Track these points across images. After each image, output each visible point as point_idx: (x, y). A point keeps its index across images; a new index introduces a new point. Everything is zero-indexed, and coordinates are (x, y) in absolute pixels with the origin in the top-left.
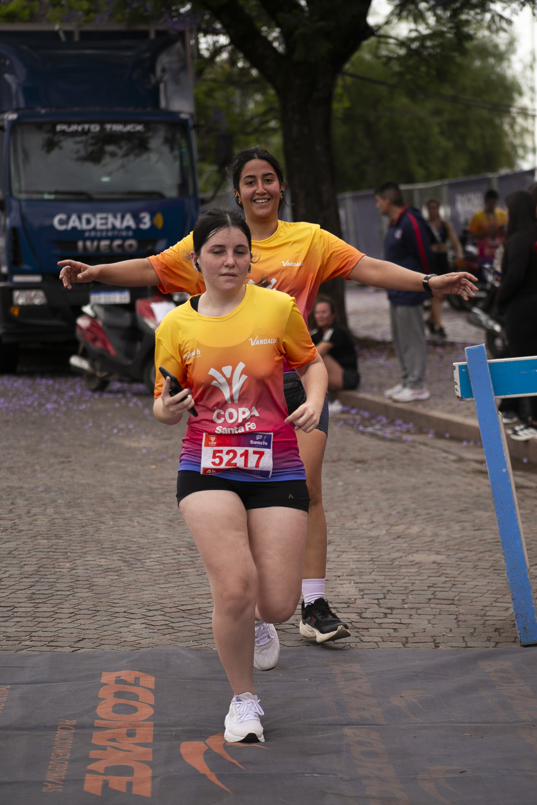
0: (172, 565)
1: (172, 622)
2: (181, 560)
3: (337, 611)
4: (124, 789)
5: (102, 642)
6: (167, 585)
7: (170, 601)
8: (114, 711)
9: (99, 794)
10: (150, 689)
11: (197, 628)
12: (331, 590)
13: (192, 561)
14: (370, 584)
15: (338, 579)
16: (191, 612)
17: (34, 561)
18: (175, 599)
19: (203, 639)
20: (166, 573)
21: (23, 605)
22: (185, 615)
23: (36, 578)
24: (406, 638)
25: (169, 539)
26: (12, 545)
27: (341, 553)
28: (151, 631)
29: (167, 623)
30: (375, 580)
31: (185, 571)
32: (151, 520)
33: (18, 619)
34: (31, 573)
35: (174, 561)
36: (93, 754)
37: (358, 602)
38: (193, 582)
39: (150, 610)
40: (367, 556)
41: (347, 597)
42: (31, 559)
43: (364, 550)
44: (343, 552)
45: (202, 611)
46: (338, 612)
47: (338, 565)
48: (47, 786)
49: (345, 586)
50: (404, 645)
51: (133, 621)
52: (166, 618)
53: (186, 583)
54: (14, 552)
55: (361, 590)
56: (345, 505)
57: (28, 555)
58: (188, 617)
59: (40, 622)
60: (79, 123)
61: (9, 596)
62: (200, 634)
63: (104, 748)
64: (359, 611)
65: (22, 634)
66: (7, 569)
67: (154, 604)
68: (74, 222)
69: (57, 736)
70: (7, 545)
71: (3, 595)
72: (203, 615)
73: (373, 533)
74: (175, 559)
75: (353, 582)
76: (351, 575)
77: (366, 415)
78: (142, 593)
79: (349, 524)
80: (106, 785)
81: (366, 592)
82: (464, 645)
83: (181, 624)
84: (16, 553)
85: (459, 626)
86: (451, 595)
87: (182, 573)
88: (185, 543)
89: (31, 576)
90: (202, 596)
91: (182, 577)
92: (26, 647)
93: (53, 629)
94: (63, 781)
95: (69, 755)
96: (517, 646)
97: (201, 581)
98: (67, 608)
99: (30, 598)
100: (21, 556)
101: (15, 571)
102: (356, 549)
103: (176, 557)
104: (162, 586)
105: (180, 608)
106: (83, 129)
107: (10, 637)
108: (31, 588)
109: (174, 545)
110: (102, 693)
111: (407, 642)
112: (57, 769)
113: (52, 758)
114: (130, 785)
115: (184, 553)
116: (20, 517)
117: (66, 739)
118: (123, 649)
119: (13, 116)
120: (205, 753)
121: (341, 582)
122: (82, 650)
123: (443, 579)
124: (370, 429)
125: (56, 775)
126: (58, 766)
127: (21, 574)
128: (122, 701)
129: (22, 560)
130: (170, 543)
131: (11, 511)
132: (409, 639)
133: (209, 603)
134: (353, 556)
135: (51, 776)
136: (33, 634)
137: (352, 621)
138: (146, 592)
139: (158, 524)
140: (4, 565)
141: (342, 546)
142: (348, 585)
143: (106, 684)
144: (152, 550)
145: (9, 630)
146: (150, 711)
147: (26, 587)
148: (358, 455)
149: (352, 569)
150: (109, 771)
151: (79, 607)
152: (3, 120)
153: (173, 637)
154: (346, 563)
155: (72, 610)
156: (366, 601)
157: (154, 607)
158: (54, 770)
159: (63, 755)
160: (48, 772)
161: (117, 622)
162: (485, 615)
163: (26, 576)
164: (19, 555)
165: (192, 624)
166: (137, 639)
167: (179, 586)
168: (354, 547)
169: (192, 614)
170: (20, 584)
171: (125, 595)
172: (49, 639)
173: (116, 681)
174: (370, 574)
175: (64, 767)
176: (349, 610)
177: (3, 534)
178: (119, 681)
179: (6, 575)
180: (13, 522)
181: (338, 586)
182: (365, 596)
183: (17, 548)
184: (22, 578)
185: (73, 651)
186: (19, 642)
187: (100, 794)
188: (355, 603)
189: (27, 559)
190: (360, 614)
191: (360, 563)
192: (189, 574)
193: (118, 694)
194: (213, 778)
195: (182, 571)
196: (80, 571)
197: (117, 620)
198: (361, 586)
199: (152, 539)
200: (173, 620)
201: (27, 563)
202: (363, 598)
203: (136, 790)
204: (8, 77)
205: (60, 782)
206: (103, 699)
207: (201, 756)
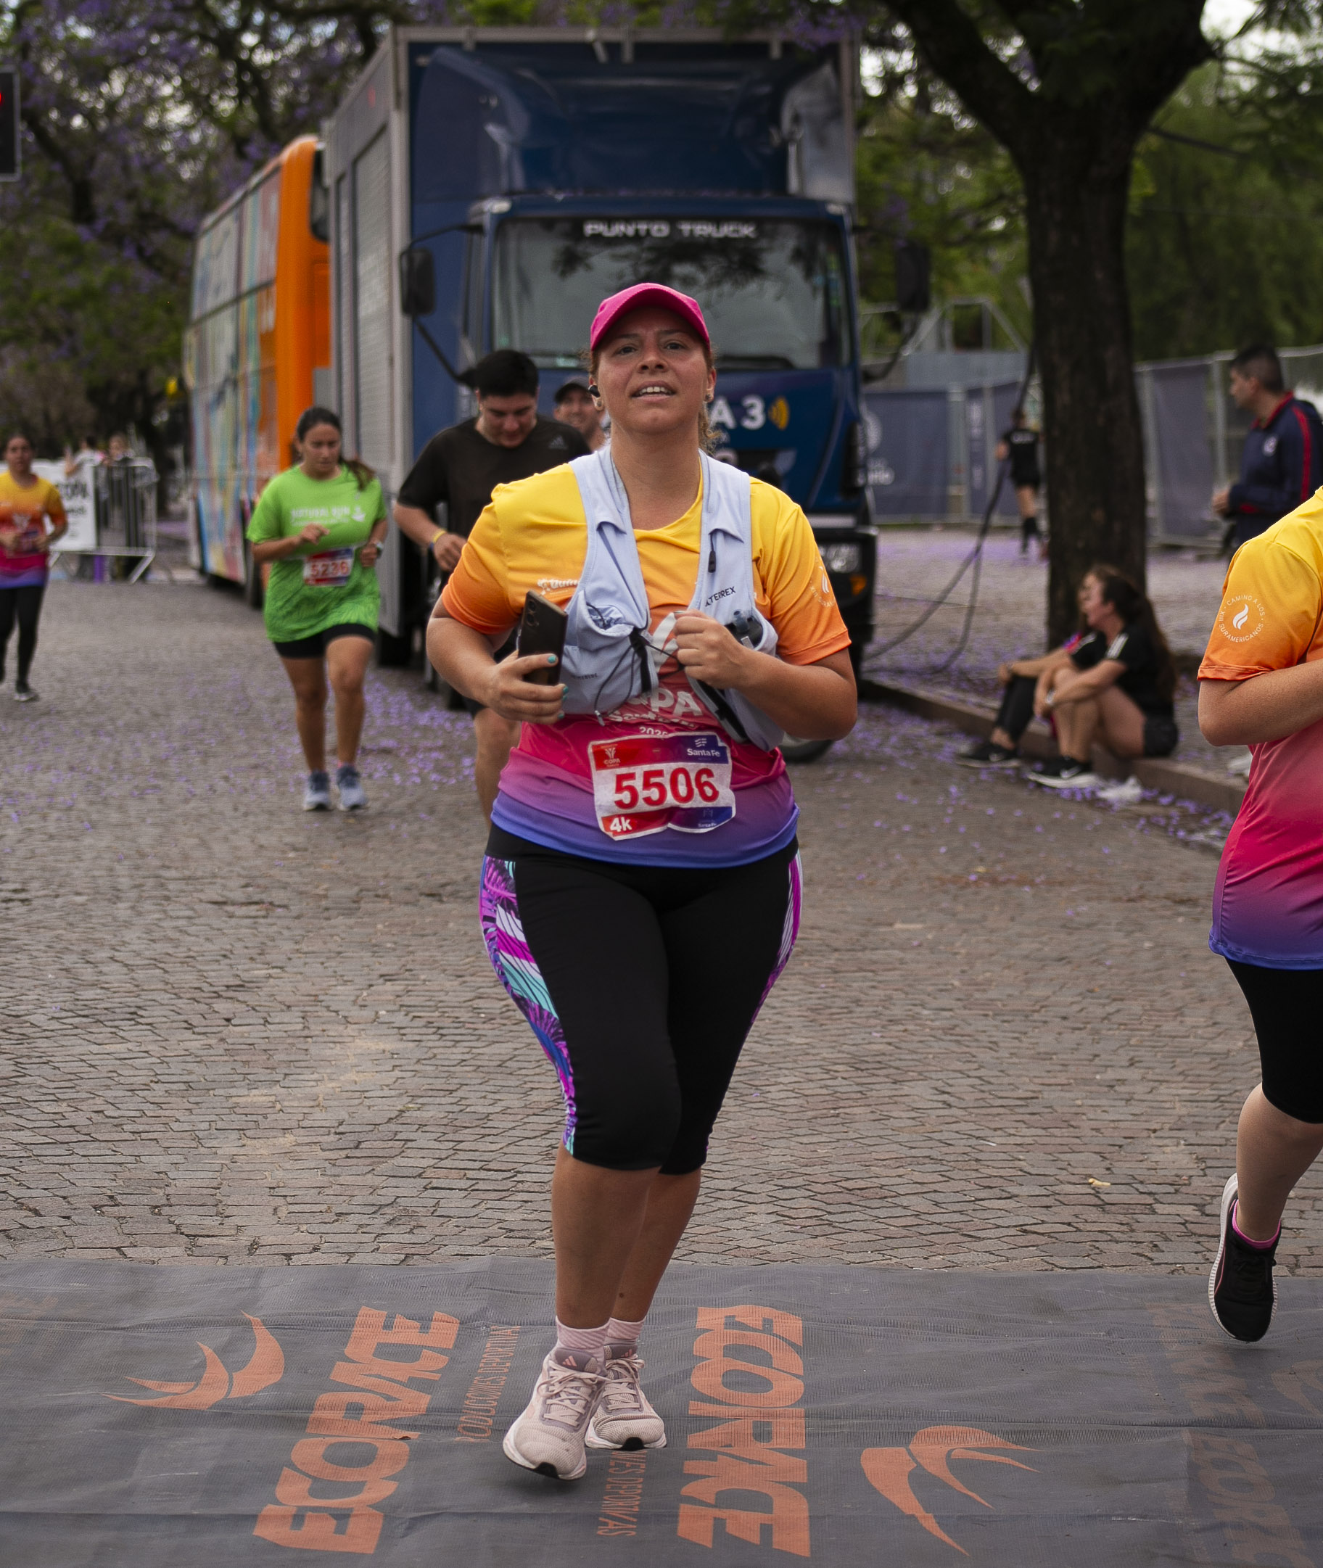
0: (822, 1098)
1: (830, 1213)
2: (836, 1089)
3: (1155, 1199)
4: (755, 1538)
5: (693, 1248)
6: (815, 1139)
7: (822, 1171)
8: (725, 1384)
9: (708, 1544)
10: (792, 1345)
11: (880, 1226)
12: (1141, 1157)
13: (861, 1092)
14: (1218, 1148)
15: (1152, 1135)
16: (866, 1193)
18: (831, 1167)
19: (893, 1249)
20: (810, 1114)
21: (533, 1168)
22: (853, 1200)
24: (1296, 1256)
25: (814, 1047)
26: (504, 1049)
27: (1156, 1084)
28: (788, 1228)
29: (820, 1213)
30: (1227, 1140)
31: (847, 1111)
32: (774, 1008)
33: (526, 1197)
34: (545, 1106)
35: (824, 1091)
36: (690, 1466)
37: (1196, 1182)
38: (865, 1134)
39: (785, 1188)
40: (1208, 1092)
41: (1174, 1173)
42: (543, 1078)
43: (1202, 1079)
44: (1161, 1082)
45: (887, 1193)
46: (1157, 1201)
47: (1152, 1107)
48: (605, 1524)
49: (1167, 1149)
50: (1292, 1270)
51: (752, 1208)
52: (817, 1204)
53: (852, 1135)
54: (507, 1064)
55: (1200, 1159)
56: (1159, 987)
57: (538, 1071)
58: (861, 1203)
60: (628, 220)
61: (505, 1150)
62: (886, 1238)
63: (713, 1457)
64: (1198, 1201)
65: (536, 1225)
66: (497, 1097)
67: (790, 1175)
70: (495, 1049)
71: (493, 1147)
72: (890, 1200)
74: (827, 1087)
75: (1182, 1142)
76: (1179, 1130)
77: (1191, 807)
78: (767, 1152)
79: (1169, 1027)
81: (1210, 1163)
83: (847, 1217)
84: (513, 1064)
87: (842, 1115)
88: (845, 1055)
89: (546, 1113)
90: (884, 1163)
91: (843, 1124)
92: (545, 1251)
94: (637, 1516)
95: (643, 1466)
97: (881, 1133)
100: (523, 1072)
101: (512, 1101)
102: (1187, 1076)
103: (829, 1083)
104: (805, 1140)
105: (844, 1184)
106: (637, 231)
107: (513, 1231)
108: (547, 1136)
109: (824, 1059)
110: (699, 1346)
111: (1297, 1266)
112: (622, 1492)
113: (611, 1470)
114: (766, 1530)
115: (845, 1075)
118: (735, 1262)
119: (501, 206)
120: (911, 1474)
121: (1160, 1142)
124: (1200, 837)
125: (621, 1504)
126: (624, 1487)
127: (525, 1106)
128: (741, 1365)
129: (527, 1079)
130: (814, 1055)
132: (1301, 1258)
133: (900, 1176)
134: (1181, 1092)
135: (612, 1506)
137: (1187, 1221)
138: (774, 1152)
139: (789, 1016)
140: (493, 1089)
141: (1157, 1071)
142: (1174, 1148)
143: (708, 1330)
144: (780, 1069)
145: (509, 1217)
146: (796, 1387)
147: (538, 1133)
148: (1179, 889)
149: (1180, 1117)
150: (723, 1500)
152: (482, 213)
153: (832, 1242)
154: (1168, 1105)
156: (1211, 1182)
157: (792, 1180)
158: (617, 1493)
159: (633, 1466)
160: (605, 1497)
161: (719, 1209)
163: (536, 1111)
164: (520, 1069)
165: (867, 1217)
166: (762, 1243)
167: (838, 1141)
168: (1180, 1074)
169: (867, 1198)
170: (524, 1127)
171: (732, 1156)
173: (726, 1324)
174: (1217, 1127)
175: (635, 1487)
176: (1178, 1198)
177: (486, 1026)
178: (731, 1323)
179: (498, 1108)
180: (504, 1003)
181: (1154, 1149)
182: (1208, 1171)
183: (515, 1056)
184: (528, 1115)
186: (531, 1241)
187: (710, 1545)
188: (1190, 1184)
189: (536, 1078)
190: (1201, 1207)
191: (1195, 1104)
192: (857, 1117)
193: (733, 1351)
194: (930, 1523)
195: (841, 1110)
198: (1201, 1151)
199: (779, 1046)
200: (830, 1209)
201: (536, 1085)
202: (1205, 1175)
203: (780, 1541)
204: (493, 130)
205: (631, 1519)
206: (705, 1359)
207: (905, 1479)
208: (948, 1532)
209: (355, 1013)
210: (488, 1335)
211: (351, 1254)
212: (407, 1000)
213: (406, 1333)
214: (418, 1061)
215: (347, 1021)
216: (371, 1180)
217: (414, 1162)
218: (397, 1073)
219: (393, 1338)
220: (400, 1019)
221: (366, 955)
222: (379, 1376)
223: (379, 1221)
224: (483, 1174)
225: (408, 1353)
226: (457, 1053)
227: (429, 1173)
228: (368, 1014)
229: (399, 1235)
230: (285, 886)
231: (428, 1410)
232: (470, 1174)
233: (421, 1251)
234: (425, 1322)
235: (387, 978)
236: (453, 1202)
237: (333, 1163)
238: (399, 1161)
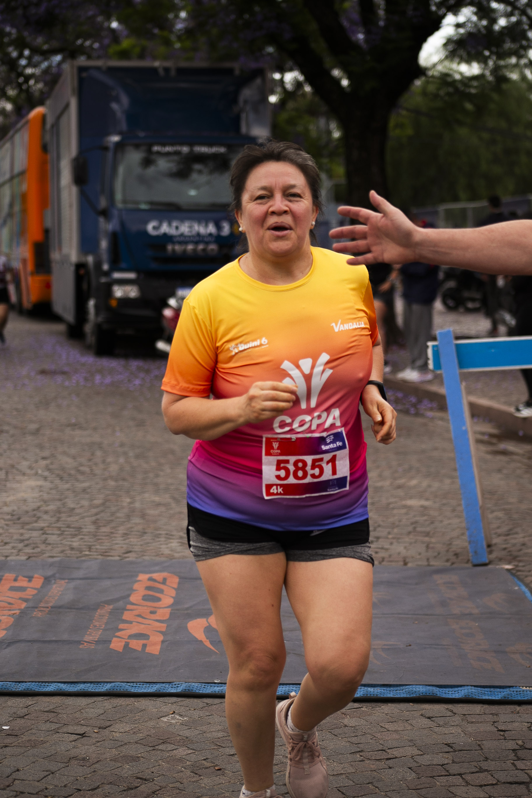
4: (140, 649)
8: (143, 599)
9: (121, 651)
10: (173, 587)
17: (102, 496)
21: (88, 527)
23: (101, 508)
33: (82, 537)
36: (121, 626)
48: (84, 644)
51: (171, 541)
59: (99, 539)
60: (172, 144)
63: (131, 622)
65: (84, 547)
68: (165, 228)
69: (97, 613)
71: (74, 520)
73: (379, 484)
77: (400, 395)
80: (127, 645)
82: (426, 563)
84: (89, 490)
85: (427, 551)
86: (428, 529)
93: (108, 544)
94: (96, 641)
95: (104, 626)
96: (469, 565)
98: (122, 530)
99: (95, 523)
101: (85, 503)
106: (176, 150)
107: (74, 548)
108: (96, 516)
110: (136, 586)
112: (92, 634)
113: (91, 627)
114: (144, 646)
116: (96, 464)
117: (103, 616)
118: (159, 559)
119: (117, 139)
120: (206, 628)
122: (127, 559)
123: (425, 518)
125: (91, 638)
126: (94, 633)
127: (90, 506)
128: (151, 593)
131: (90, 460)
135: (87, 638)
136: (93, 547)
140: (78, 499)
143: (140, 581)
145: (74, 544)
146: (170, 601)
147: (93, 515)
150: (131, 637)
151: (132, 529)
152: (109, 141)
155: (125, 532)
159: (100, 626)
160: (86, 636)
162: (450, 544)
163: (94, 507)
170: (88, 512)
172: (104, 551)
173: (148, 579)
175: (98, 633)
178: (150, 579)
179: (79, 506)
185: (121, 560)
186: (80, 552)
193: (148, 588)
194: (208, 644)
196: (137, 505)
197: (160, 539)
203: (148, 649)
204: (115, 106)
205: (94, 642)
206: (136, 590)
207: (202, 630)
208: (214, 646)
209: (28, 471)
210: (55, 583)
211: (7, 557)
212: (51, 467)
213: (23, 583)
214: (51, 489)
215: (24, 474)
216: (21, 531)
217: (41, 524)
218: (41, 493)
219: (17, 584)
220: (46, 473)
221: (37, 451)
222: (8, 597)
223: (21, 545)
224: (67, 529)
225: (22, 589)
226: (67, 486)
227: (46, 529)
228: (33, 472)
229: (28, 550)
230: (9, 424)
231: (25, 608)
232: (62, 529)
233: (34, 555)
234: (30, 578)
235: (44, 458)
236: (53, 539)
237: (7, 525)
238: (35, 525)
